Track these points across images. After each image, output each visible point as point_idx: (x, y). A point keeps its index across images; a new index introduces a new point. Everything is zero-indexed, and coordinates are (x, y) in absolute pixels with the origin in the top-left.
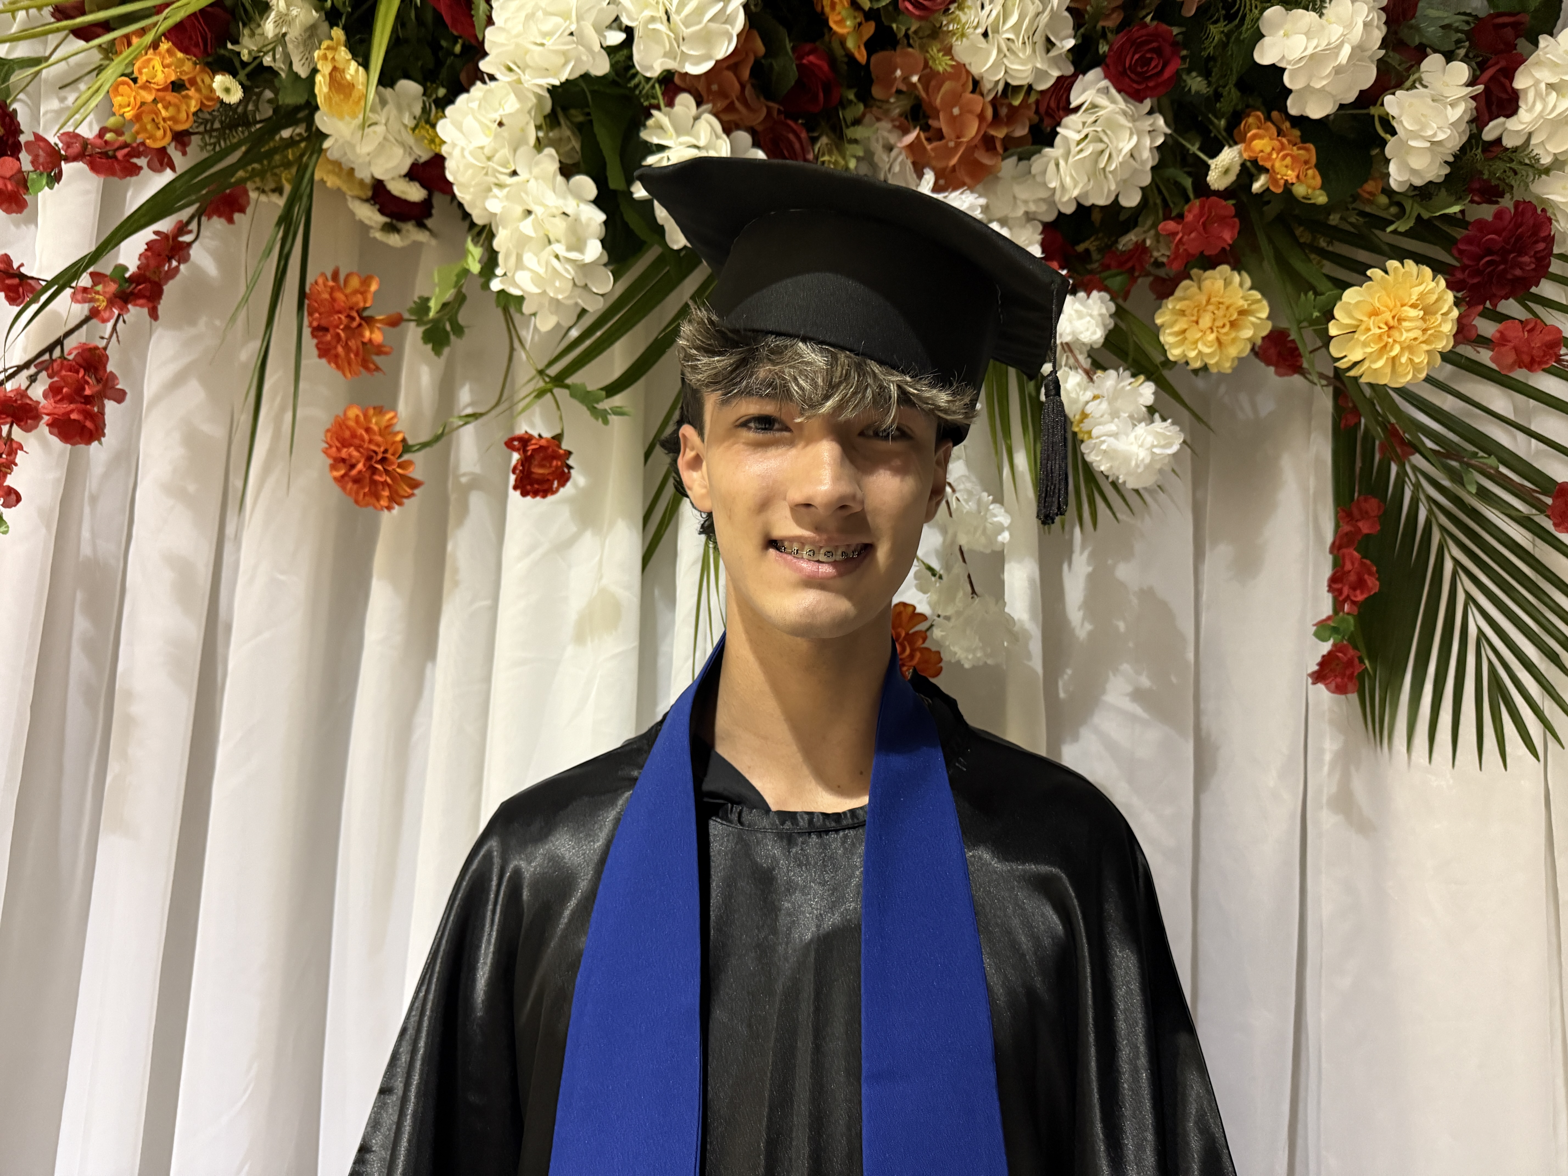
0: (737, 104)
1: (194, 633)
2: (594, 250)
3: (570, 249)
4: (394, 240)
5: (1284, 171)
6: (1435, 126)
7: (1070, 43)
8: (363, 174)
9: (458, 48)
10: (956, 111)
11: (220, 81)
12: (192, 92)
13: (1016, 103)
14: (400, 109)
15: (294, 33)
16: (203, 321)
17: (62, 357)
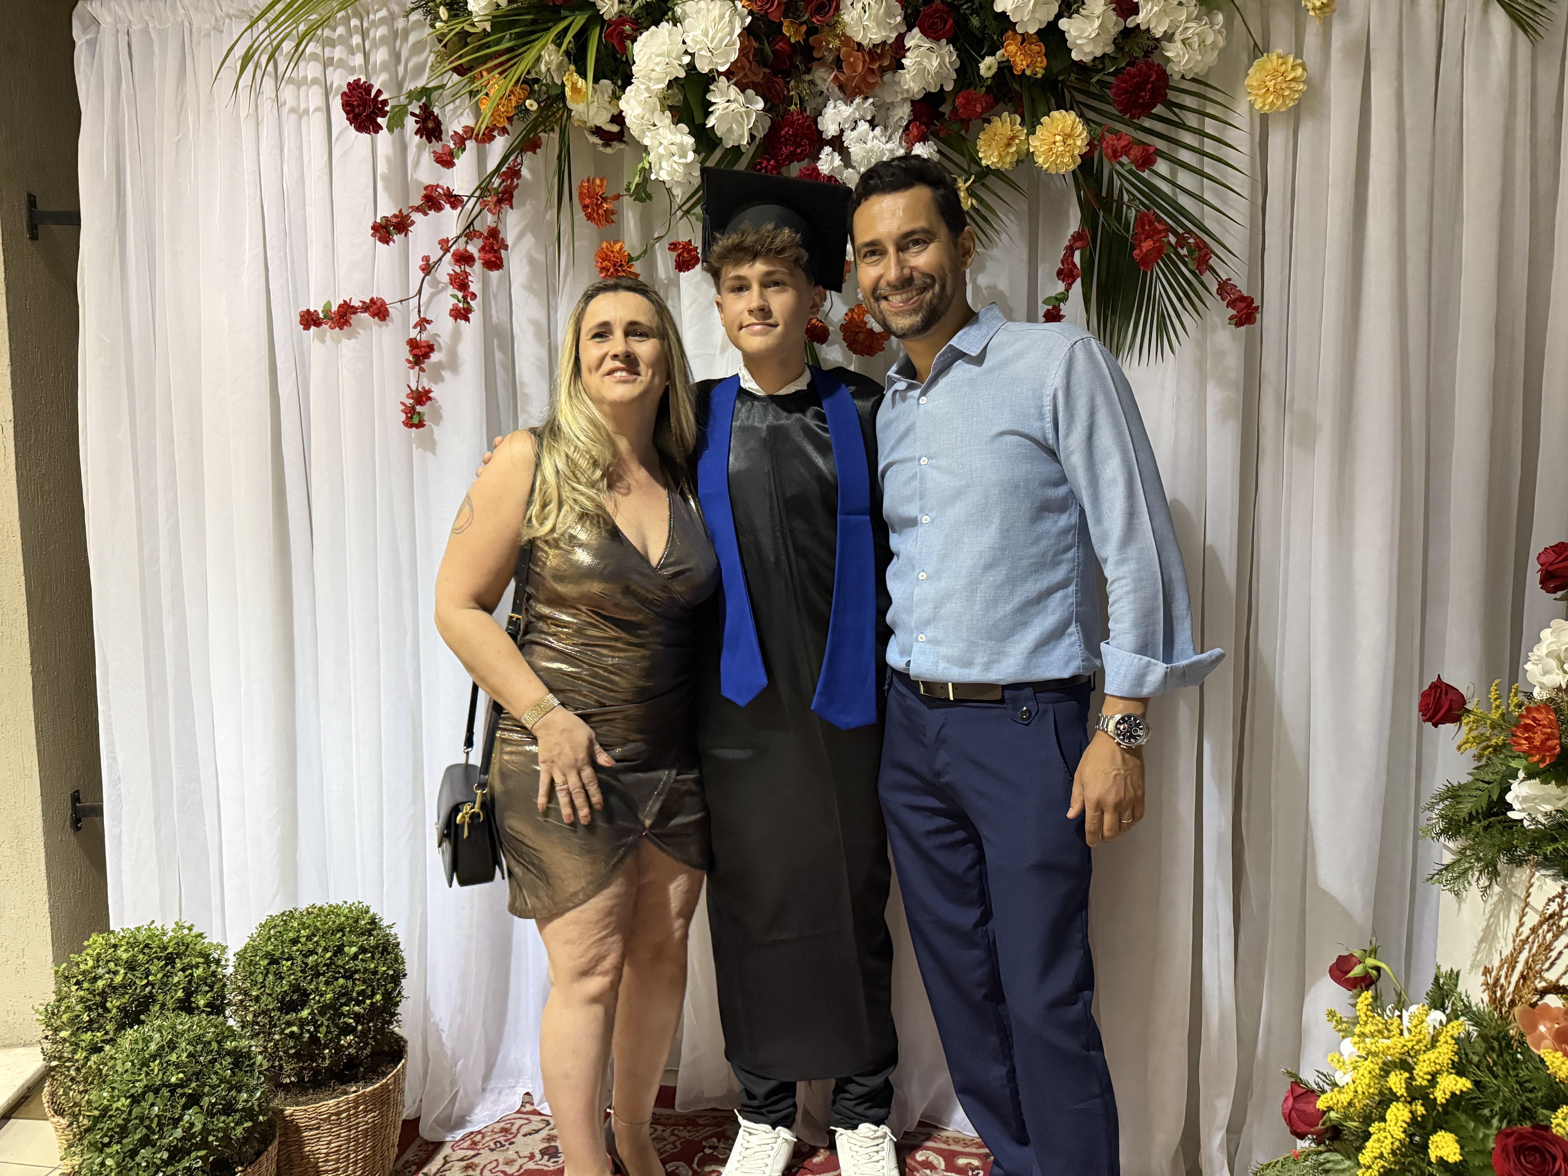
0: (749, 74)
1: (544, 354)
2: (691, 156)
3: (680, 157)
4: (609, 150)
5: (1020, 63)
6: (1090, 30)
7: (899, 19)
8: (591, 124)
9: (624, 59)
10: (852, 59)
11: (528, 102)
12: (512, 97)
13: (879, 51)
14: (603, 94)
15: (553, 67)
16: (528, 204)
17: (474, 230)
